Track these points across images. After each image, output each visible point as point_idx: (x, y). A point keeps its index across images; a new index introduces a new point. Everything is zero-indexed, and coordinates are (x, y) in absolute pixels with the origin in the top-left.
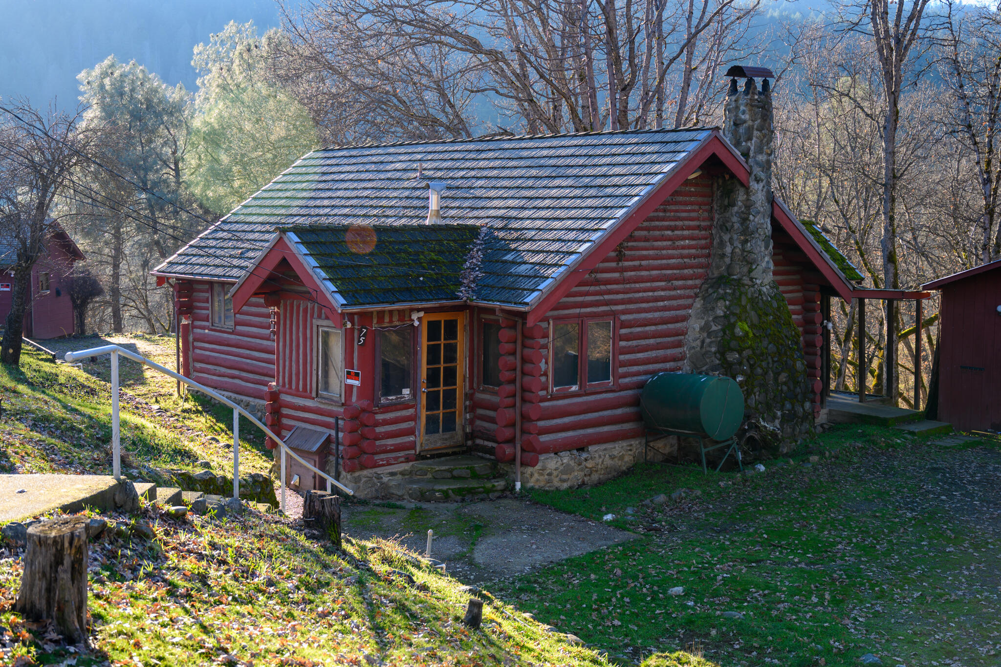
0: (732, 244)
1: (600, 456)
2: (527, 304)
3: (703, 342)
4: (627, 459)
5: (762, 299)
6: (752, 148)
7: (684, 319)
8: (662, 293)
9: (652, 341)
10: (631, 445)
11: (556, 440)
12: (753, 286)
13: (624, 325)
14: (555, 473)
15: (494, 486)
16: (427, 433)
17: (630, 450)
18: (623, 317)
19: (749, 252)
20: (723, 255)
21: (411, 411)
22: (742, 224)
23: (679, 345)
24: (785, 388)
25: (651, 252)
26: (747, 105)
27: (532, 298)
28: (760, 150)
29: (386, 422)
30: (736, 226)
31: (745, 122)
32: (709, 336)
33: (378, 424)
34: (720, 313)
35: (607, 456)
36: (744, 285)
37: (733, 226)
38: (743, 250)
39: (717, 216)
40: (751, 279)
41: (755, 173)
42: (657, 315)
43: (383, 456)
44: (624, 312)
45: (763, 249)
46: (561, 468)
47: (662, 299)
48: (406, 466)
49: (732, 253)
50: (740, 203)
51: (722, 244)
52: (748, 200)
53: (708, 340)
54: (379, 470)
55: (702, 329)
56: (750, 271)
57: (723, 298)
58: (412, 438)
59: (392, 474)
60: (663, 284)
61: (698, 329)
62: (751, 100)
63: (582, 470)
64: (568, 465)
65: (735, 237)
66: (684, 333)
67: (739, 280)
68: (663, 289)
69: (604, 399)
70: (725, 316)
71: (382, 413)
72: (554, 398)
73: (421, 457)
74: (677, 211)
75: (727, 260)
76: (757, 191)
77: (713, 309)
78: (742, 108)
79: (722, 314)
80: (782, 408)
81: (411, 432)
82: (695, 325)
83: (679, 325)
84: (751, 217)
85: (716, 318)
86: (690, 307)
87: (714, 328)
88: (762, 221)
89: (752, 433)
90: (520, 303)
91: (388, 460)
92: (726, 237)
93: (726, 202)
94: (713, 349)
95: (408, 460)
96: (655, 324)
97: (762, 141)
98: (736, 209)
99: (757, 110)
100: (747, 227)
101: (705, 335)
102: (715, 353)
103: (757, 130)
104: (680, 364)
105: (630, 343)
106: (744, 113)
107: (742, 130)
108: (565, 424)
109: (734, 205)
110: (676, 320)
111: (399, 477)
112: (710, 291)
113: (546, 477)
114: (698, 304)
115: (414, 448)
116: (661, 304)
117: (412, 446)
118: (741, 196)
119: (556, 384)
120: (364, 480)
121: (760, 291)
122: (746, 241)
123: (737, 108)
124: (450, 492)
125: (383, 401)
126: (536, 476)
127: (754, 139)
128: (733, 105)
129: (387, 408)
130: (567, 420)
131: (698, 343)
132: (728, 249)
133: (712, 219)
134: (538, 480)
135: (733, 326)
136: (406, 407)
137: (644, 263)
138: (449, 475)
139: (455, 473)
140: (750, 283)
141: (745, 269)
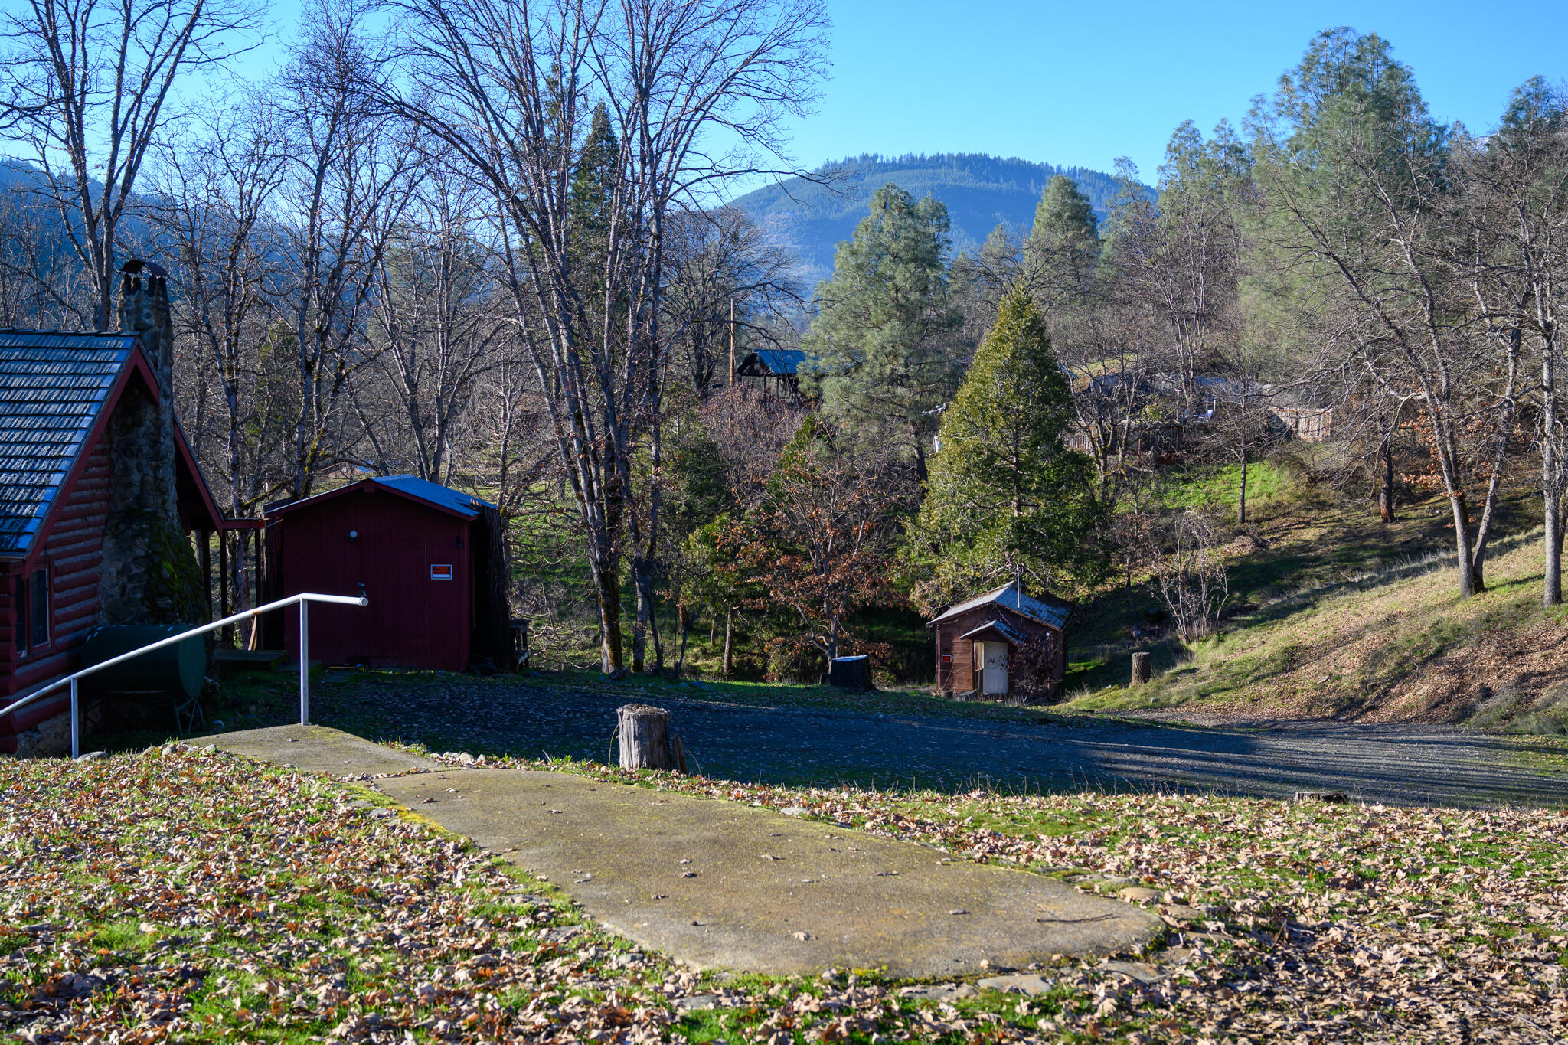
0: (140, 471)
1: (48, 736)
2: (23, 551)
3: (123, 588)
5: (175, 534)
7: (96, 562)
9: (75, 591)
12: (167, 520)
18: (57, 563)
20: (130, 485)
22: (152, 447)
23: (94, 594)
26: (152, 308)
27: (24, 542)
30: (145, 449)
31: (150, 327)
32: (131, 579)
34: (141, 552)
35: (53, 734)
37: (140, 450)
38: (156, 478)
39: (116, 438)
40: (166, 511)
41: (163, 387)
42: (78, 559)
44: (58, 557)
45: (172, 476)
47: (78, 539)
49: (142, 481)
50: (148, 423)
51: (127, 471)
53: (130, 586)
55: (120, 573)
56: (164, 503)
57: (141, 534)
61: (114, 574)
62: (157, 301)
65: (145, 462)
66: (96, 580)
67: (155, 512)
70: (147, 556)
75: (136, 490)
76: (165, 409)
77: (130, 548)
78: (146, 311)
79: (143, 553)
82: (111, 569)
83: (93, 570)
85: (136, 559)
86: (100, 547)
87: (135, 570)
88: (170, 443)
90: (11, 550)
92: (132, 463)
93: (129, 421)
94: (139, 596)
96: (77, 570)
98: (143, 429)
101: (125, 579)
102: (142, 600)
104: (96, 616)
105: (60, 595)
106: (148, 316)
107: (146, 336)
109: (141, 425)
110: (91, 564)
112: (122, 527)
114: (109, 543)
116: (80, 545)
118: (150, 415)
121: (173, 525)
122: (159, 467)
123: (139, 310)
128: (132, 306)
131: (117, 589)
132: (136, 477)
133: (111, 442)
135: (160, 567)
140: (165, 516)
141: (160, 501)
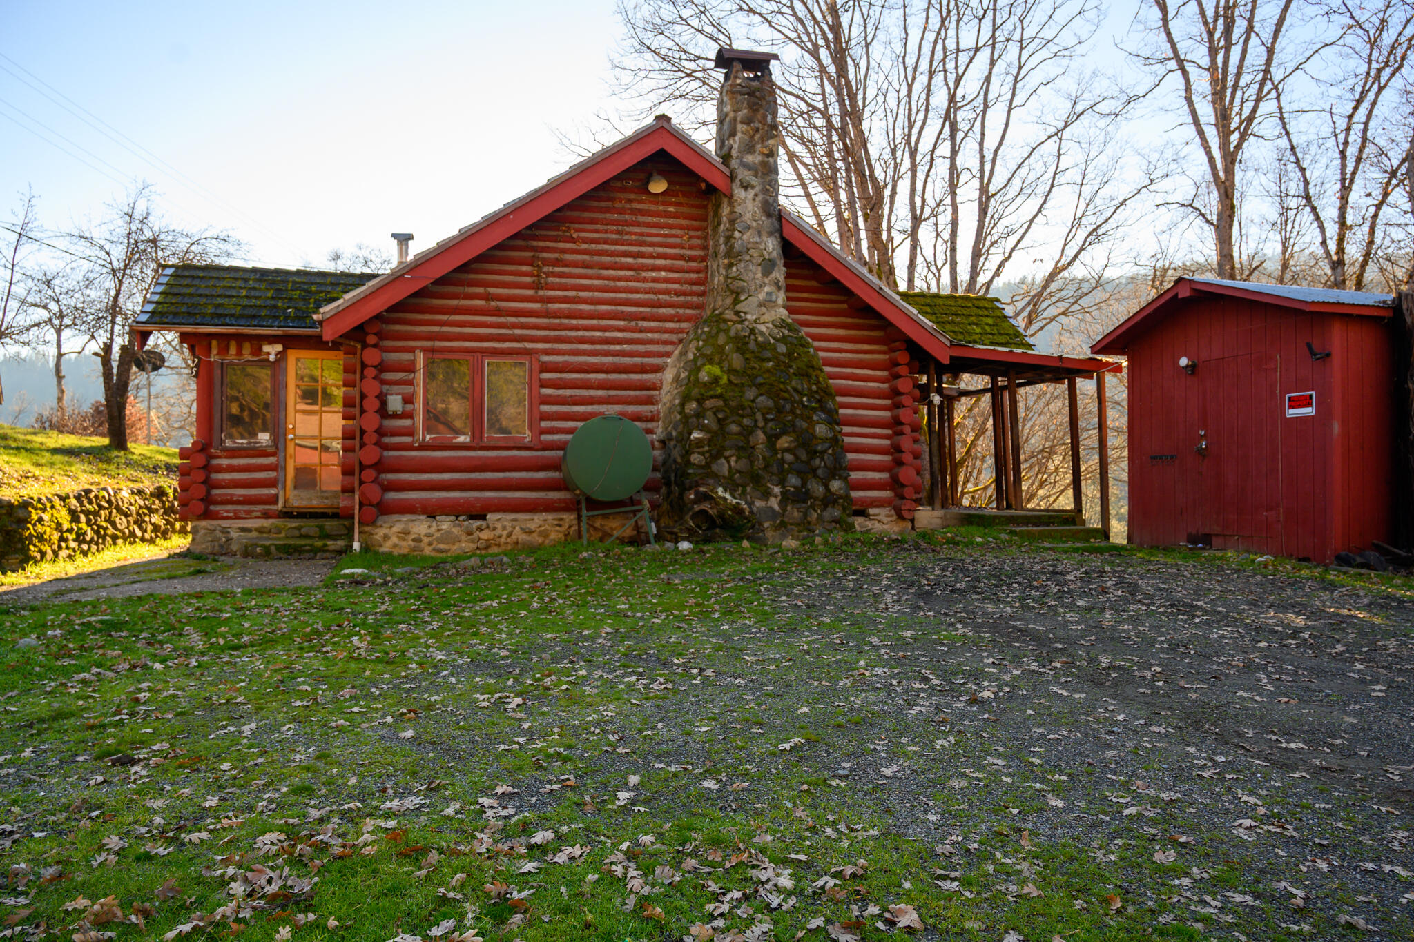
0: (719, 273)
1: (504, 528)
3: (672, 395)
4: (553, 536)
5: (756, 340)
6: (736, 146)
7: (657, 369)
8: (619, 335)
10: (561, 519)
11: (427, 499)
12: (742, 322)
13: (545, 368)
14: (426, 540)
15: (325, 545)
16: (295, 487)
17: (560, 525)
18: (545, 358)
19: (735, 279)
20: (713, 289)
21: (272, 460)
22: (726, 245)
23: (649, 401)
24: (789, 457)
25: (596, 282)
28: (750, 149)
29: (231, 469)
30: (721, 247)
31: (727, 115)
33: (220, 469)
34: (690, 356)
35: (518, 528)
36: (725, 321)
37: (719, 250)
38: (727, 277)
39: (711, 243)
40: (737, 313)
41: (740, 177)
43: (230, 507)
44: (547, 352)
45: (759, 275)
46: (438, 535)
47: (617, 341)
48: (266, 523)
49: (718, 283)
50: (724, 219)
51: (713, 275)
52: (732, 212)
54: (225, 523)
56: (736, 301)
57: (697, 338)
58: (273, 491)
59: (243, 530)
60: (622, 323)
63: (472, 541)
64: (448, 532)
65: (721, 262)
66: (655, 387)
67: (722, 314)
68: (619, 330)
69: (514, 457)
70: (694, 359)
71: (226, 457)
72: (423, 447)
73: (287, 514)
74: (642, 234)
75: (715, 294)
76: (744, 201)
77: (687, 353)
79: (692, 357)
80: (782, 482)
81: (272, 483)
82: (668, 375)
83: (646, 376)
84: (737, 234)
85: (686, 363)
86: (668, 355)
88: (756, 239)
89: (706, 506)
91: (235, 512)
92: (715, 266)
93: (715, 222)
94: (677, 402)
95: (266, 515)
96: (606, 372)
97: (752, 137)
98: (722, 227)
99: (740, 97)
100: (732, 247)
103: (742, 122)
104: (650, 425)
105: (561, 392)
107: (725, 126)
108: (444, 481)
110: (643, 370)
111: (254, 534)
113: (411, 543)
115: (276, 502)
116: (616, 347)
117: (274, 500)
118: (725, 210)
119: (428, 429)
120: (203, 532)
121: (752, 331)
122: (731, 265)
124: (273, 548)
125: (228, 443)
126: (394, 540)
127: (739, 135)
129: (234, 453)
130: (446, 476)
133: (706, 247)
134: (395, 546)
135: (698, 370)
136: (263, 453)
137: (582, 294)
138: (297, 533)
139: (303, 531)
140: (735, 318)
141: (729, 301)
